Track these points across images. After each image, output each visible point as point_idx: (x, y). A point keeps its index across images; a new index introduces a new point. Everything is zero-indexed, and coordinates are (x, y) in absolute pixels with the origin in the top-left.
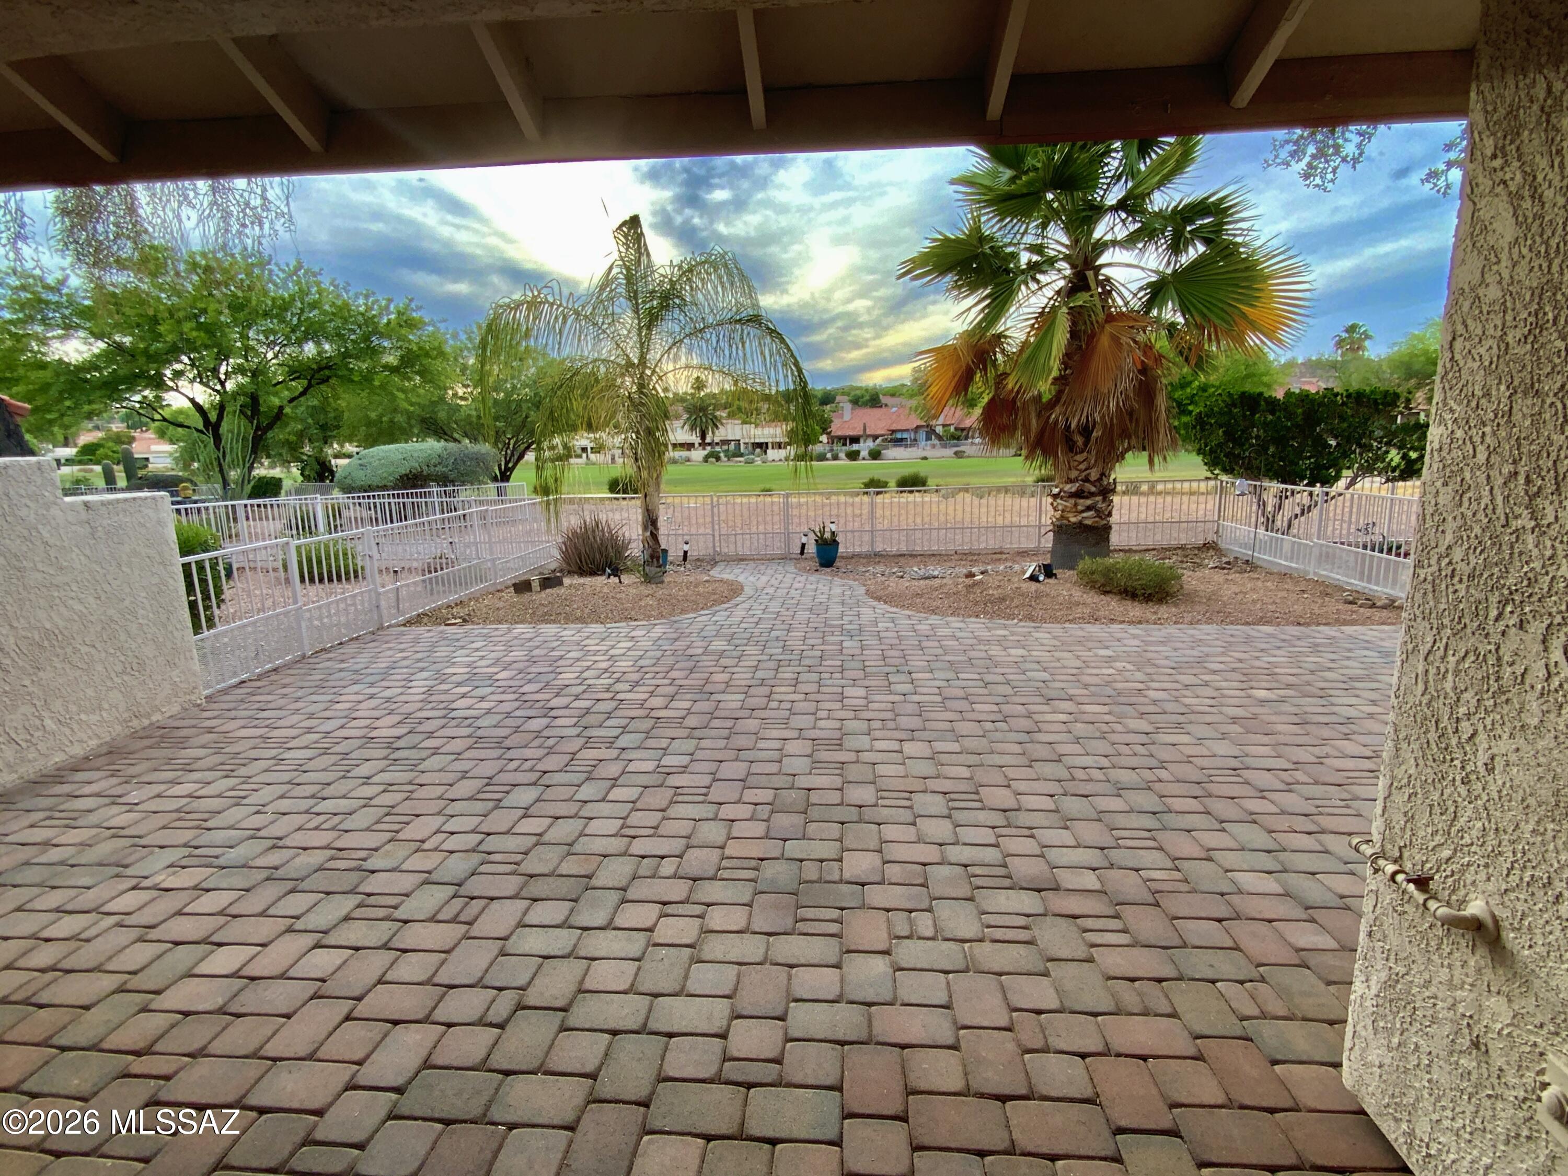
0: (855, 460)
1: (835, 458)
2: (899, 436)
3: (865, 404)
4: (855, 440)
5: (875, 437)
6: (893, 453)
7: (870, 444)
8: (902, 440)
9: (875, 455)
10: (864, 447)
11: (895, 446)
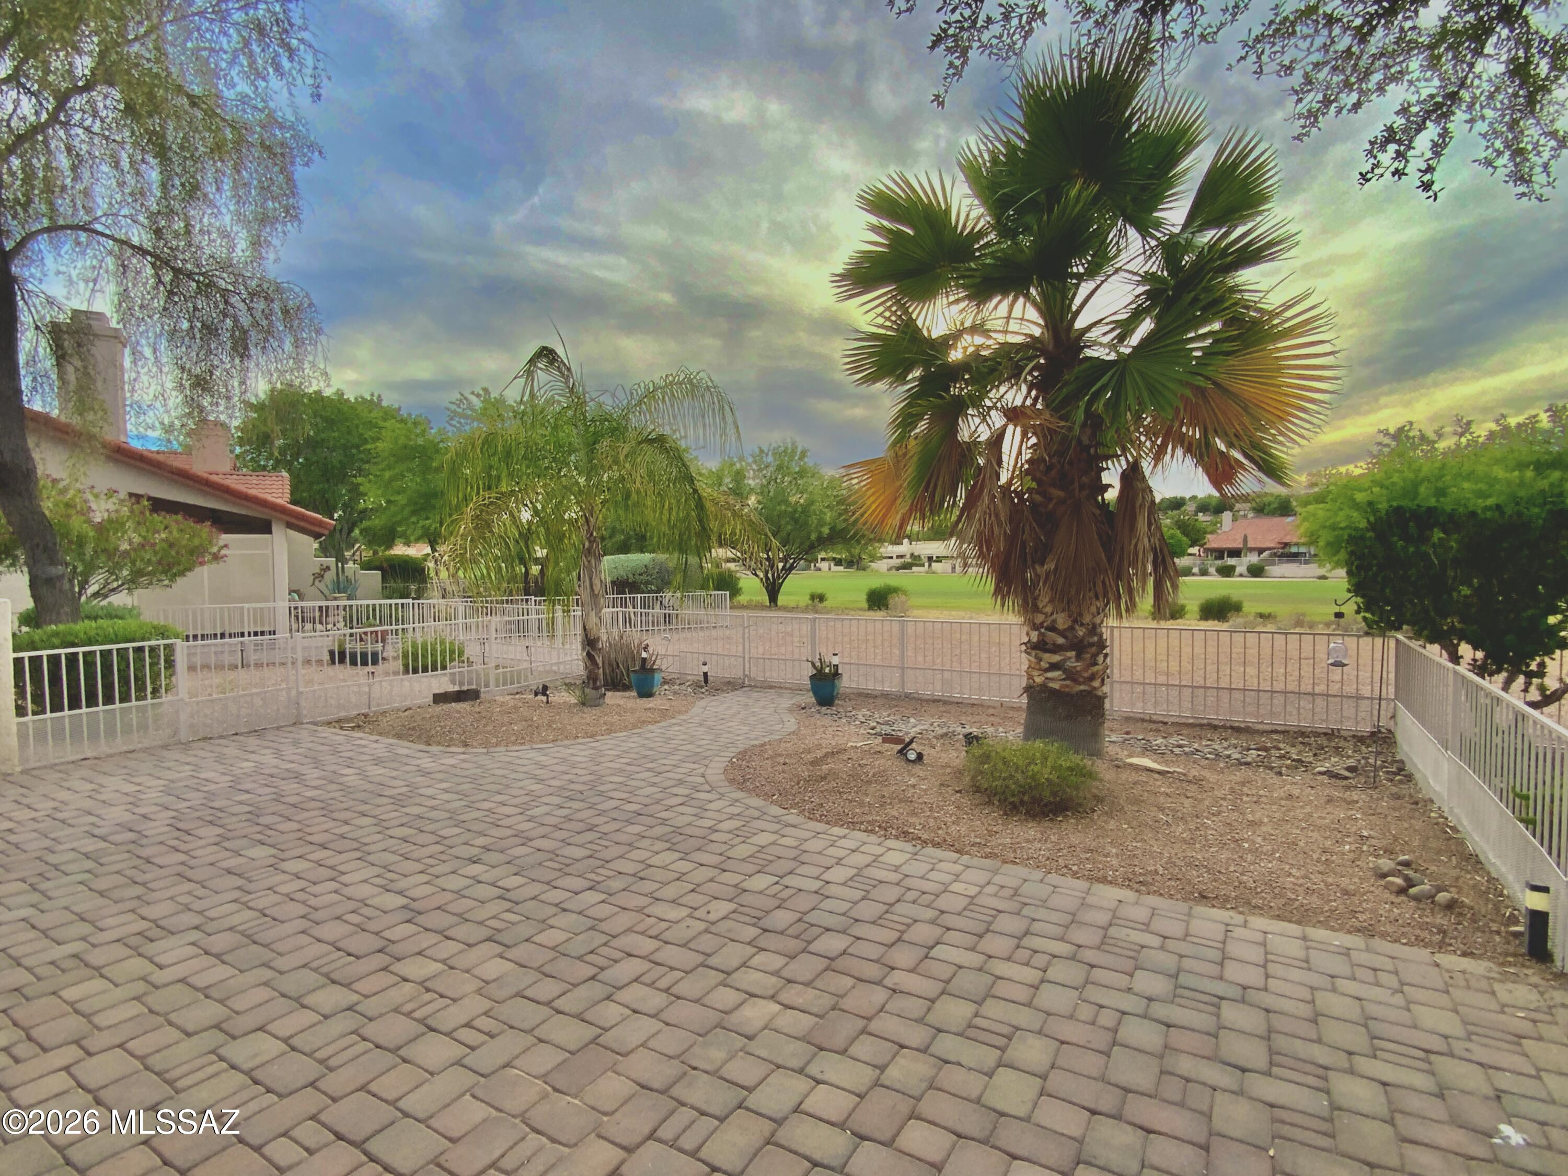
0: (1229, 576)
1: (1204, 573)
2: (1294, 550)
3: (1273, 513)
4: (1235, 553)
5: (1261, 551)
6: (1282, 571)
7: (1253, 558)
8: (1296, 555)
9: (1256, 571)
10: (1241, 564)
11: (1288, 562)
